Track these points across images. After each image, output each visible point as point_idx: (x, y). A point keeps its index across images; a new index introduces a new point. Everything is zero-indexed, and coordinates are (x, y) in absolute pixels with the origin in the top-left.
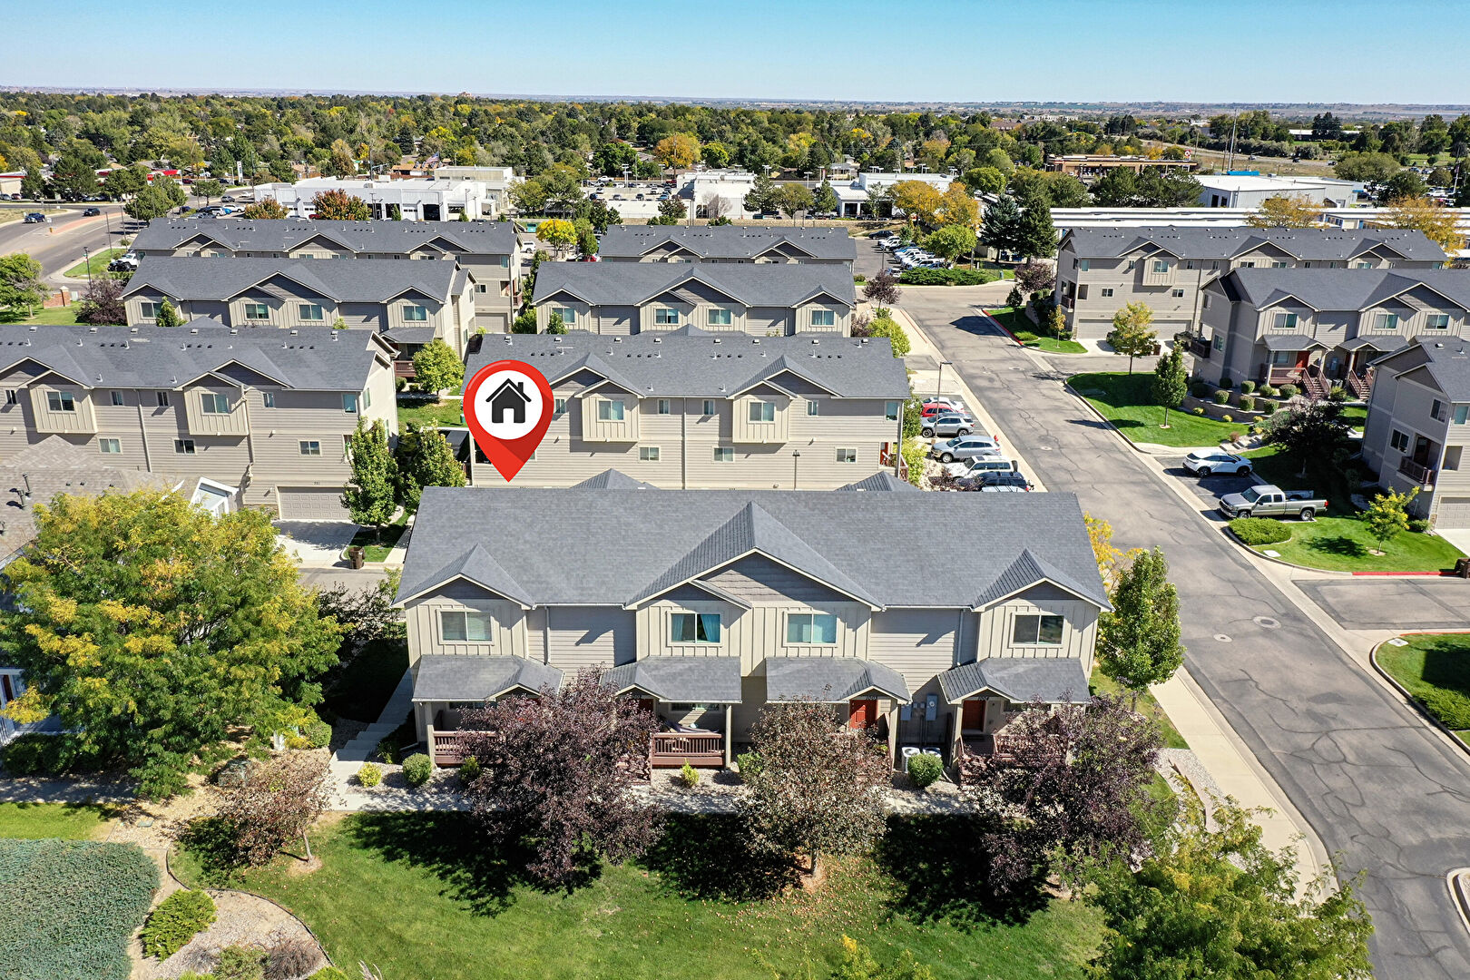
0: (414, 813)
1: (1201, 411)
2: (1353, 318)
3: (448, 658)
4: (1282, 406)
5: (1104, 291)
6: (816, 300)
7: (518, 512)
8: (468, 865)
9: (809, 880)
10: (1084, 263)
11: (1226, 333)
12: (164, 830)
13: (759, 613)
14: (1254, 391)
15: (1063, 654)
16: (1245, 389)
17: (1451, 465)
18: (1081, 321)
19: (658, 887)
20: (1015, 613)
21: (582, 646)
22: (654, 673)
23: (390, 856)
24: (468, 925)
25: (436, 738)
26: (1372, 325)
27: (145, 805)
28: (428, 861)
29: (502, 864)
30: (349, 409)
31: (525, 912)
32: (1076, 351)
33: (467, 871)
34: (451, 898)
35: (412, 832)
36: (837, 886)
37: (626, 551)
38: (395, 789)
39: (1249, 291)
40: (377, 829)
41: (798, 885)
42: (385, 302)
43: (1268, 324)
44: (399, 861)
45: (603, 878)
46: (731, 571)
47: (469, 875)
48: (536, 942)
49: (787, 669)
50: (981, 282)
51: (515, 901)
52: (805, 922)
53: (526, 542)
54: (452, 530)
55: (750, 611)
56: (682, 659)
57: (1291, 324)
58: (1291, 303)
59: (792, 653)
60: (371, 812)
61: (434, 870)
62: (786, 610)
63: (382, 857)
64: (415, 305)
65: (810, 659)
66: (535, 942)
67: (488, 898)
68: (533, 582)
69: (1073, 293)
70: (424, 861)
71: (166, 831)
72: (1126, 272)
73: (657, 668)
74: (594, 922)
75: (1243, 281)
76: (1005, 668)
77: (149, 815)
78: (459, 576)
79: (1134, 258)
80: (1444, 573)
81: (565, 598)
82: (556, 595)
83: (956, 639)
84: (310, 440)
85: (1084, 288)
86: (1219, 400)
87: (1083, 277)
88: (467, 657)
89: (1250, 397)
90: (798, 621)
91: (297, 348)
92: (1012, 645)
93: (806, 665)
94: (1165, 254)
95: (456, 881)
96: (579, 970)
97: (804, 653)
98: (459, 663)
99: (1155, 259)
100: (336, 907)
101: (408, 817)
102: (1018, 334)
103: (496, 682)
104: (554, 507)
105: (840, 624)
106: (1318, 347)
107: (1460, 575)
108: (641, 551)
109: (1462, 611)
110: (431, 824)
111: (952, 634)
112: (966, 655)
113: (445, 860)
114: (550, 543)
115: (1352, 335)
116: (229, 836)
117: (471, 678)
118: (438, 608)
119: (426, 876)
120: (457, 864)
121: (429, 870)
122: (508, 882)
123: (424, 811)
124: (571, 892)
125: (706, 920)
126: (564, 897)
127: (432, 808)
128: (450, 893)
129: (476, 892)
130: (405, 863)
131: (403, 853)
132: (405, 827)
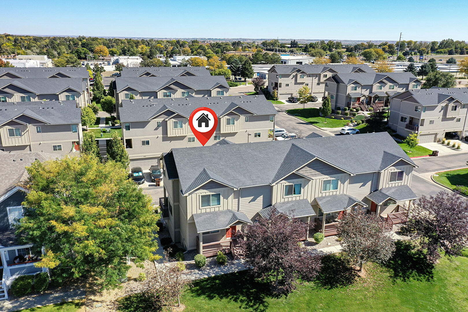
0: (207, 278)
1: (334, 117)
2: (371, 87)
3: (203, 214)
4: (358, 113)
5: (286, 84)
6: (218, 87)
8: (242, 294)
9: (361, 274)
10: (280, 76)
11: (335, 93)
12: (108, 307)
13: (314, 181)
14: (348, 110)
15: (403, 184)
16: (345, 110)
17: (422, 125)
18: (280, 94)
19: (315, 287)
20: (391, 172)
21: (251, 203)
23: (211, 298)
25: (203, 247)
26: (376, 89)
27: (92, 297)
29: (255, 291)
30: (74, 131)
31: (274, 307)
32: (282, 104)
34: (243, 308)
35: (212, 285)
36: (370, 273)
37: (260, 165)
38: (193, 271)
39: (343, 80)
40: (198, 287)
41: (359, 276)
42: (58, 94)
43: (349, 90)
44: (215, 298)
47: (244, 298)
49: (324, 201)
50: (236, 86)
51: (268, 304)
52: (369, 288)
53: (222, 165)
55: (312, 180)
56: (288, 202)
57: (356, 90)
58: (356, 83)
59: (324, 195)
61: (231, 299)
62: (323, 179)
63: (207, 298)
64: (70, 95)
65: (329, 196)
67: (258, 305)
68: (232, 180)
69: (276, 86)
70: (225, 296)
71: (110, 307)
72: (292, 79)
73: (281, 207)
75: (341, 78)
77: (97, 301)
78: (211, 179)
79: (294, 74)
80: (430, 155)
81: (248, 184)
82: (244, 183)
85: (280, 84)
86: (338, 113)
87: (280, 80)
88: (210, 213)
89: (347, 111)
90: (326, 182)
92: (389, 182)
93: (330, 198)
94: (303, 72)
95: (242, 301)
97: (328, 194)
98: (209, 215)
99: (300, 74)
101: (206, 280)
103: (227, 221)
105: (339, 182)
106: (364, 96)
107: (434, 156)
108: (265, 164)
109: (443, 165)
110: (217, 281)
111: (371, 182)
112: (375, 188)
113: (233, 294)
114: (231, 165)
115: (371, 92)
116: (138, 303)
117: (217, 221)
118: (200, 194)
119: (229, 302)
120: (238, 295)
121: (228, 299)
122: (261, 297)
123: (211, 277)
124: (287, 296)
125: (339, 295)
126: (286, 298)
127: (213, 275)
128: (243, 306)
129: (252, 304)
130: (218, 298)
131: (215, 295)
132: (208, 284)
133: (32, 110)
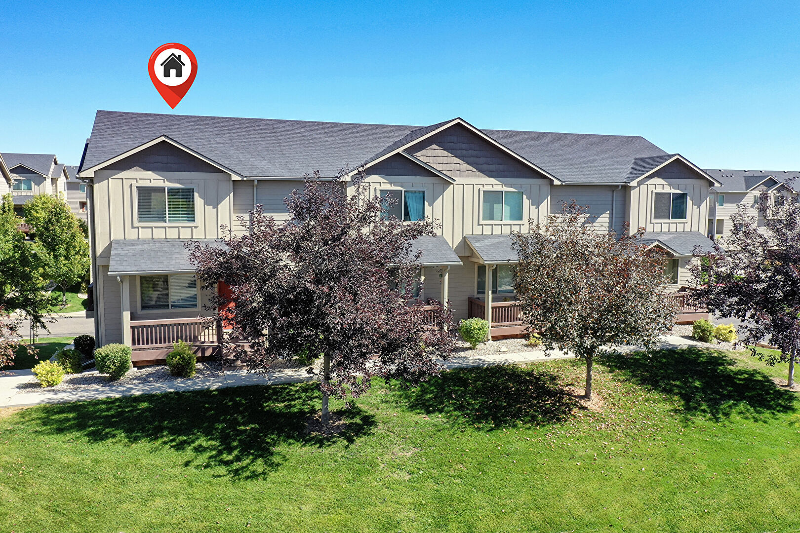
0: (117, 400)
3: (145, 241)
7: (202, 127)
15: (688, 229)
19: (447, 425)
20: (655, 191)
23: (97, 437)
24: (232, 491)
25: (133, 328)
28: (154, 435)
29: (252, 429)
31: (303, 468)
33: (211, 439)
34: (197, 467)
36: (616, 404)
37: (319, 150)
38: (84, 386)
40: (71, 416)
44: (111, 440)
45: (381, 426)
46: (434, 146)
47: (213, 443)
48: (332, 496)
51: (285, 459)
52: (615, 434)
59: (487, 231)
60: (58, 403)
61: (165, 443)
62: (481, 187)
66: (330, 495)
67: (248, 461)
70: (147, 436)
74: (396, 467)
78: (163, 138)
88: (165, 241)
90: (492, 198)
92: (653, 221)
93: (502, 239)
95: (199, 450)
96: (401, 516)
97: (497, 230)
98: (158, 245)
101: (109, 402)
104: (237, 126)
105: (526, 202)
110: (145, 405)
111: (606, 215)
114: (243, 144)
118: (134, 182)
119: (154, 450)
120: (194, 434)
121: (158, 443)
122: (268, 443)
123: (131, 396)
124: (351, 441)
125: (522, 446)
126: (347, 447)
127: (140, 393)
128: (196, 463)
129: (230, 458)
130: (120, 441)
131: (116, 432)
132: (108, 410)
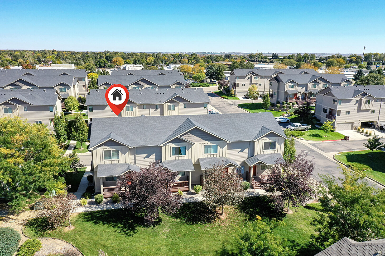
0: (100, 211)
1: (273, 109)
2: (306, 85)
3: (106, 165)
4: (293, 107)
5: (243, 84)
6: (176, 84)
7: (122, 123)
8: (121, 223)
9: (222, 216)
10: (238, 77)
11: (277, 91)
12: (19, 223)
13: (196, 145)
14: (285, 104)
15: (276, 152)
16: (283, 103)
17: (339, 115)
18: (238, 92)
19: (180, 223)
20: (264, 141)
21: (146, 159)
22: (168, 164)
23: (96, 223)
24: (125, 239)
25: (104, 189)
26: (311, 87)
27: (11, 216)
28: (108, 223)
29: (131, 222)
30: (51, 111)
31: (142, 234)
32: (238, 99)
33: (121, 225)
34: (118, 232)
35: (101, 216)
36: (229, 217)
37: (156, 131)
38: (92, 205)
39: (282, 79)
40: (90, 216)
41: (219, 218)
42: (54, 86)
43: (287, 87)
44: (99, 224)
45: (163, 222)
46: (189, 134)
47: (122, 225)
48: (147, 242)
49: (205, 161)
50: (208, 86)
51: (138, 231)
52: (224, 227)
53: (126, 131)
54: (103, 129)
55: (194, 144)
56: (175, 160)
57: (293, 87)
58: (292, 82)
59: (206, 157)
60: (87, 212)
61: (111, 225)
62: (204, 144)
63: (94, 223)
64: (63, 87)
65: (210, 158)
66: (147, 241)
67: (129, 231)
68: (131, 141)
69: (235, 85)
70: (107, 223)
71: (20, 223)
72: (248, 80)
73: (168, 163)
74: (163, 234)
75: (281, 78)
76: (262, 157)
77: (12, 219)
78: (110, 139)
79: (249, 76)
80: (342, 140)
81: (141, 144)
82: (138, 144)
83: (249, 150)
84: (38, 121)
85: (238, 84)
86: (277, 106)
87: (237, 81)
88: (111, 164)
89: (285, 105)
90: (207, 147)
91: (33, 94)
92: (263, 150)
93: (210, 159)
94: (257, 75)
95: (119, 227)
96: (162, 247)
97: (209, 156)
98: (109, 166)
99: (254, 76)
100: (82, 239)
101: (99, 212)
102: (222, 96)
103: (122, 170)
104: (132, 121)
105: (218, 147)
106: (299, 92)
107: (345, 140)
108: (160, 131)
109: (349, 147)
110: (107, 213)
111: (247, 149)
112: (251, 154)
113: (114, 222)
114: (133, 131)
115: (306, 90)
116: (41, 223)
117: (114, 170)
118: (103, 149)
119: (109, 227)
120: (118, 223)
121: (109, 225)
122: (135, 226)
123: (103, 210)
124: (154, 227)
125: (196, 230)
126: (153, 228)
127: (106, 209)
128: (118, 231)
129: (125, 230)
130: (101, 224)
131: (100, 222)
132: (98, 214)
133: (23, 95)
